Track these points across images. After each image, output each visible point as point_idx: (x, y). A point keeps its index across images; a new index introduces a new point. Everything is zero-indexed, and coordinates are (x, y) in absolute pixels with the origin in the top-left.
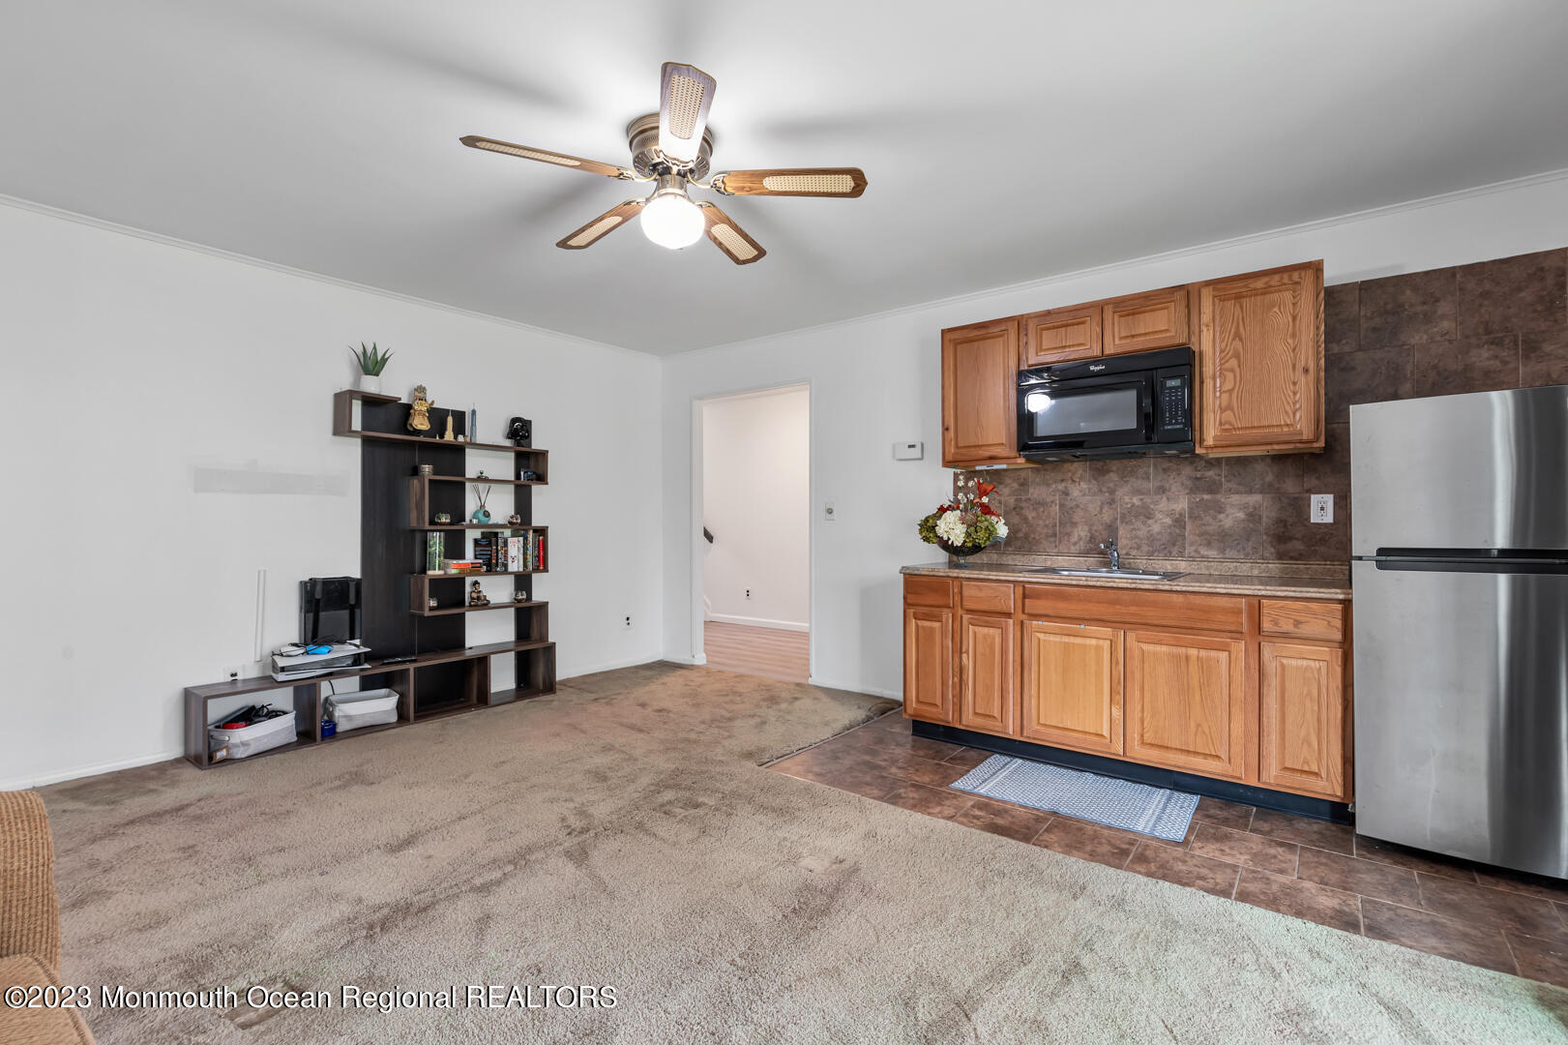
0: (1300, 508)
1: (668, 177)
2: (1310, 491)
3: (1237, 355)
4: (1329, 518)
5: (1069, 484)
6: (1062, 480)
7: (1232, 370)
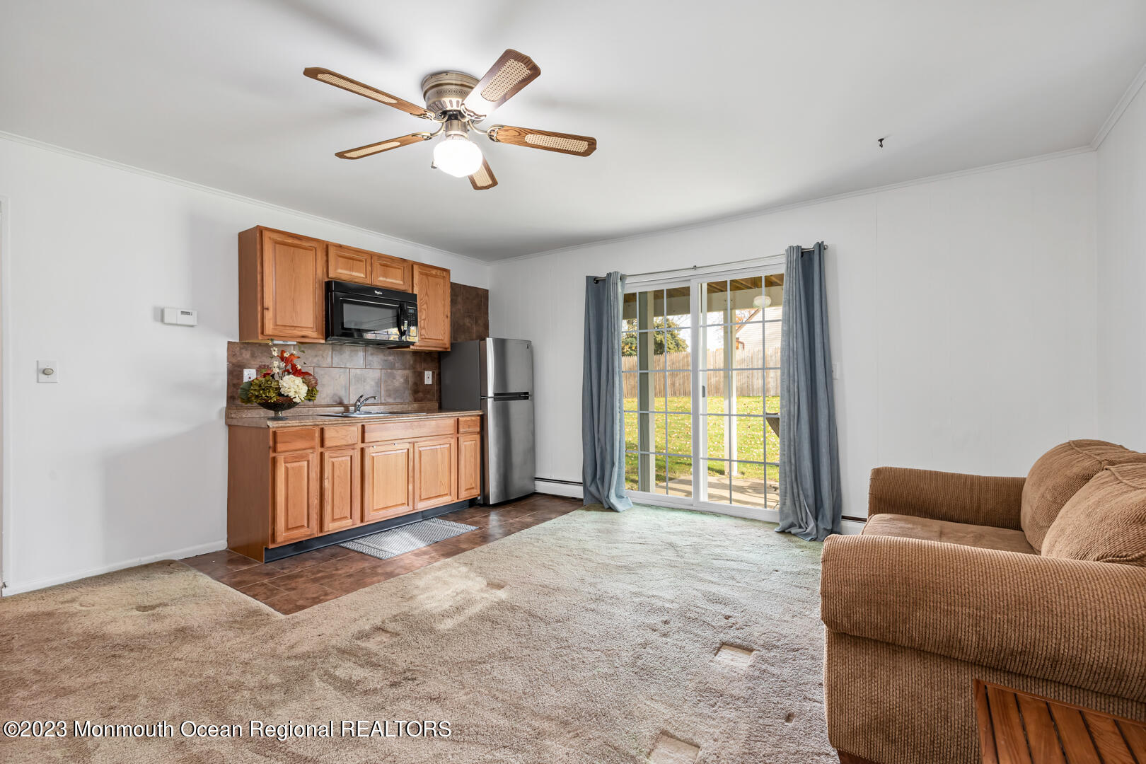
0: (420, 376)
1: (455, 122)
2: (425, 369)
3: (426, 303)
4: (431, 383)
5: (320, 358)
6: (316, 356)
7: (425, 310)
